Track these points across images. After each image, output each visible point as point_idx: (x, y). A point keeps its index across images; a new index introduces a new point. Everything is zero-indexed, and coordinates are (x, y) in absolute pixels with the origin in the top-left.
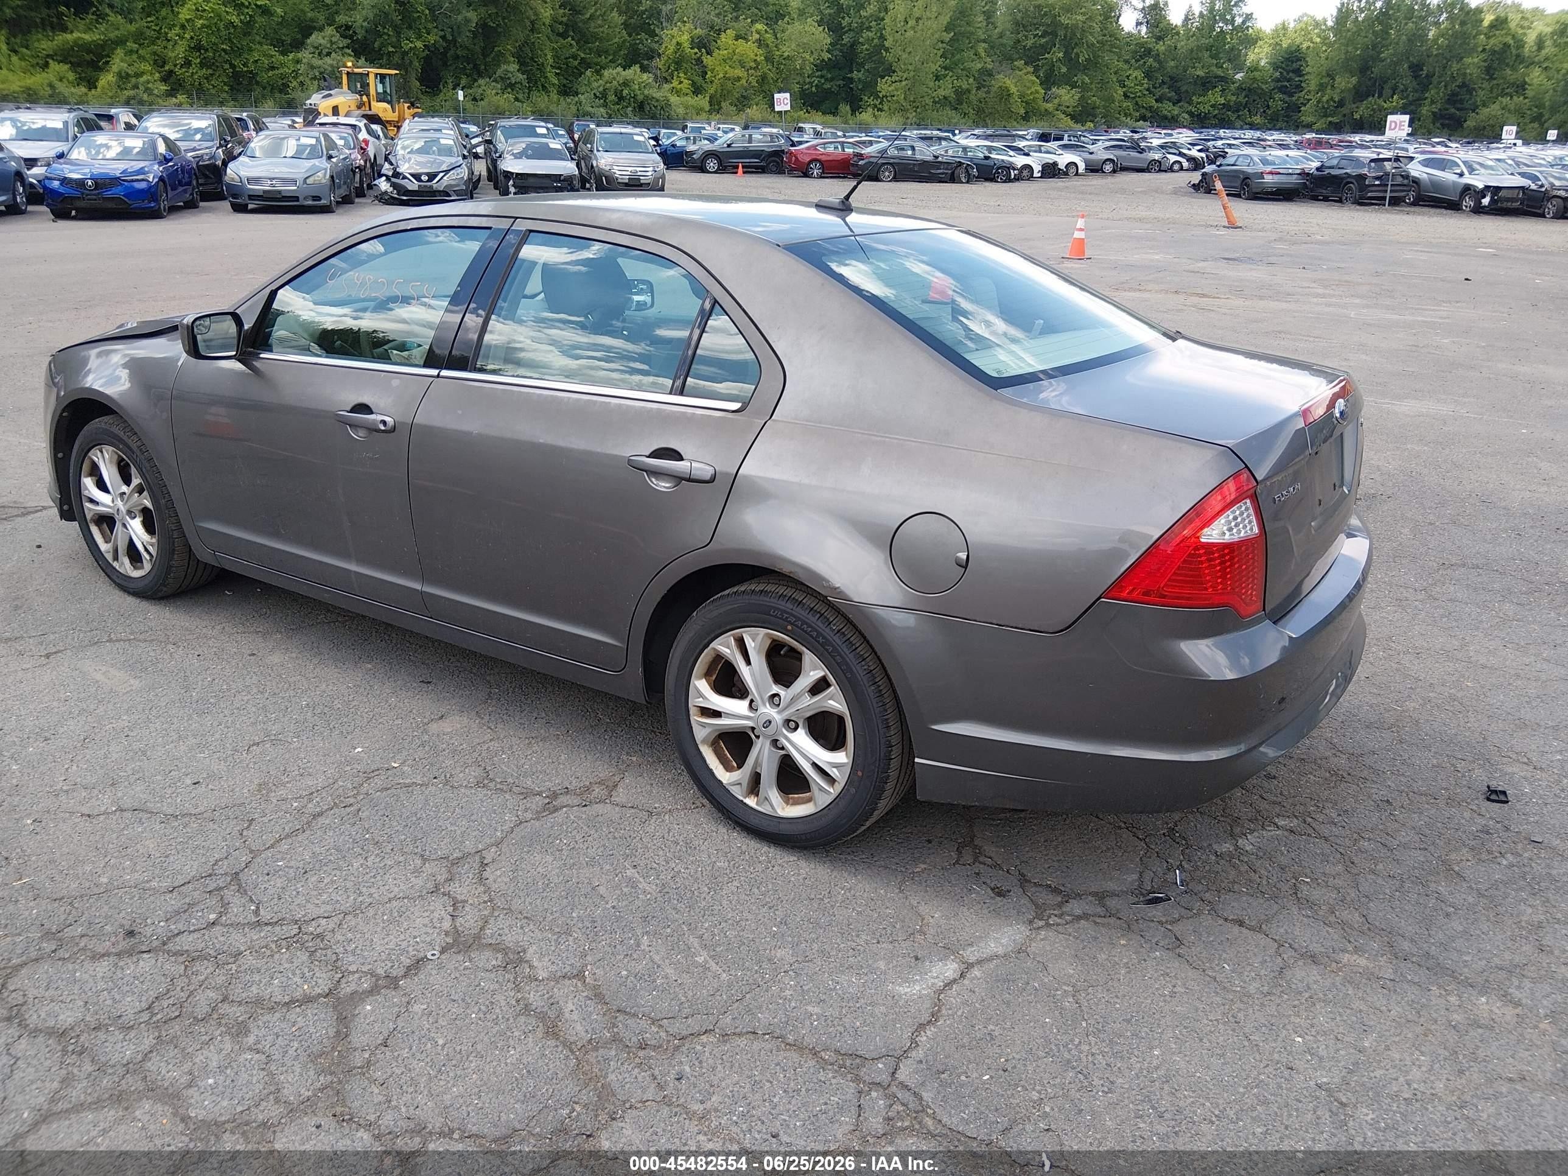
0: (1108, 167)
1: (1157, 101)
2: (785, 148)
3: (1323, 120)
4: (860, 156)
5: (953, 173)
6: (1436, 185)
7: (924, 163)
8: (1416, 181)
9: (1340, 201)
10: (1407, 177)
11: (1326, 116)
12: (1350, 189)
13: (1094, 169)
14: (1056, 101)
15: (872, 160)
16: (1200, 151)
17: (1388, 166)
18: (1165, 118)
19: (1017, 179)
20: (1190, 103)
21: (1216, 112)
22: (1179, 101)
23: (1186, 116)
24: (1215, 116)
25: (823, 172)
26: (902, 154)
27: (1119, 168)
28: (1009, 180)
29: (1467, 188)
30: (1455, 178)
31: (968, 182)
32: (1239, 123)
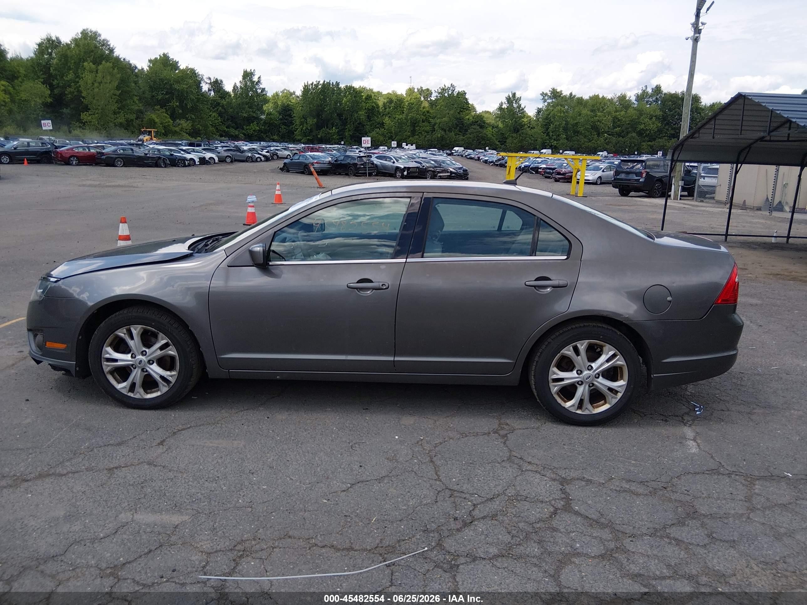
0: (228, 160)
1: (227, 127)
2: (52, 149)
3: (305, 138)
4: (103, 154)
5: (157, 162)
6: (385, 167)
7: (140, 157)
8: (376, 165)
9: (347, 174)
10: (373, 164)
11: (306, 136)
12: (351, 170)
13: (222, 160)
14: (180, 126)
15: (109, 156)
16: (266, 152)
17: (364, 159)
18: (232, 136)
19: (189, 165)
20: (243, 129)
21: (256, 133)
22: (237, 128)
23: (242, 135)
24: (256, 136)
25: (79, 162)
26: (126, 152)
27: (234, 160)
28: (185, 166)
29: (397, 168)
30: (391, 164)
31: (165, 167)
32: (267, 139)
